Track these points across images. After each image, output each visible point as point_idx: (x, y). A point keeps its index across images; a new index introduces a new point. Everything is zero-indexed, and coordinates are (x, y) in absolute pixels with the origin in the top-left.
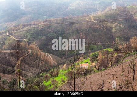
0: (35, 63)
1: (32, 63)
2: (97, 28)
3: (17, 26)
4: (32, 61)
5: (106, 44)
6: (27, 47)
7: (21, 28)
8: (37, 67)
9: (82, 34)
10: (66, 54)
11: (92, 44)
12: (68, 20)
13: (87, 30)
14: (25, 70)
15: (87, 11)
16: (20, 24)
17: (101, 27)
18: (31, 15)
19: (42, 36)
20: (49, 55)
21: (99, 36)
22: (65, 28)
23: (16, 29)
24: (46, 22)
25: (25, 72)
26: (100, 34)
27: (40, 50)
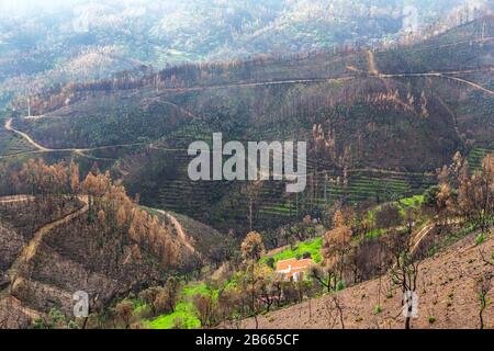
0: (102, 252)
1: (88, 254)
2: (391, 104)
3: (52, 92)
4: (93, 245)
5: (426, 174)
6: (73, 185)
7: (67, 101)
8: (111, 269)
9: (320, 131)
10: (250, 217)
11: (364, 174)
12: (268, 70)
13: (343, 113)
14: (52, 282)
15: (357, 31)
16: (65, 85)
17: (406, 101)
18: (114, 47)
19: (152, 136)
20: (174, 220)
21: (398, 140)
22: (252, 104)
23: (45, 103)
24: (173, 77)
25: (51, 289)
26: (399, 133)
27: (127, 198)
